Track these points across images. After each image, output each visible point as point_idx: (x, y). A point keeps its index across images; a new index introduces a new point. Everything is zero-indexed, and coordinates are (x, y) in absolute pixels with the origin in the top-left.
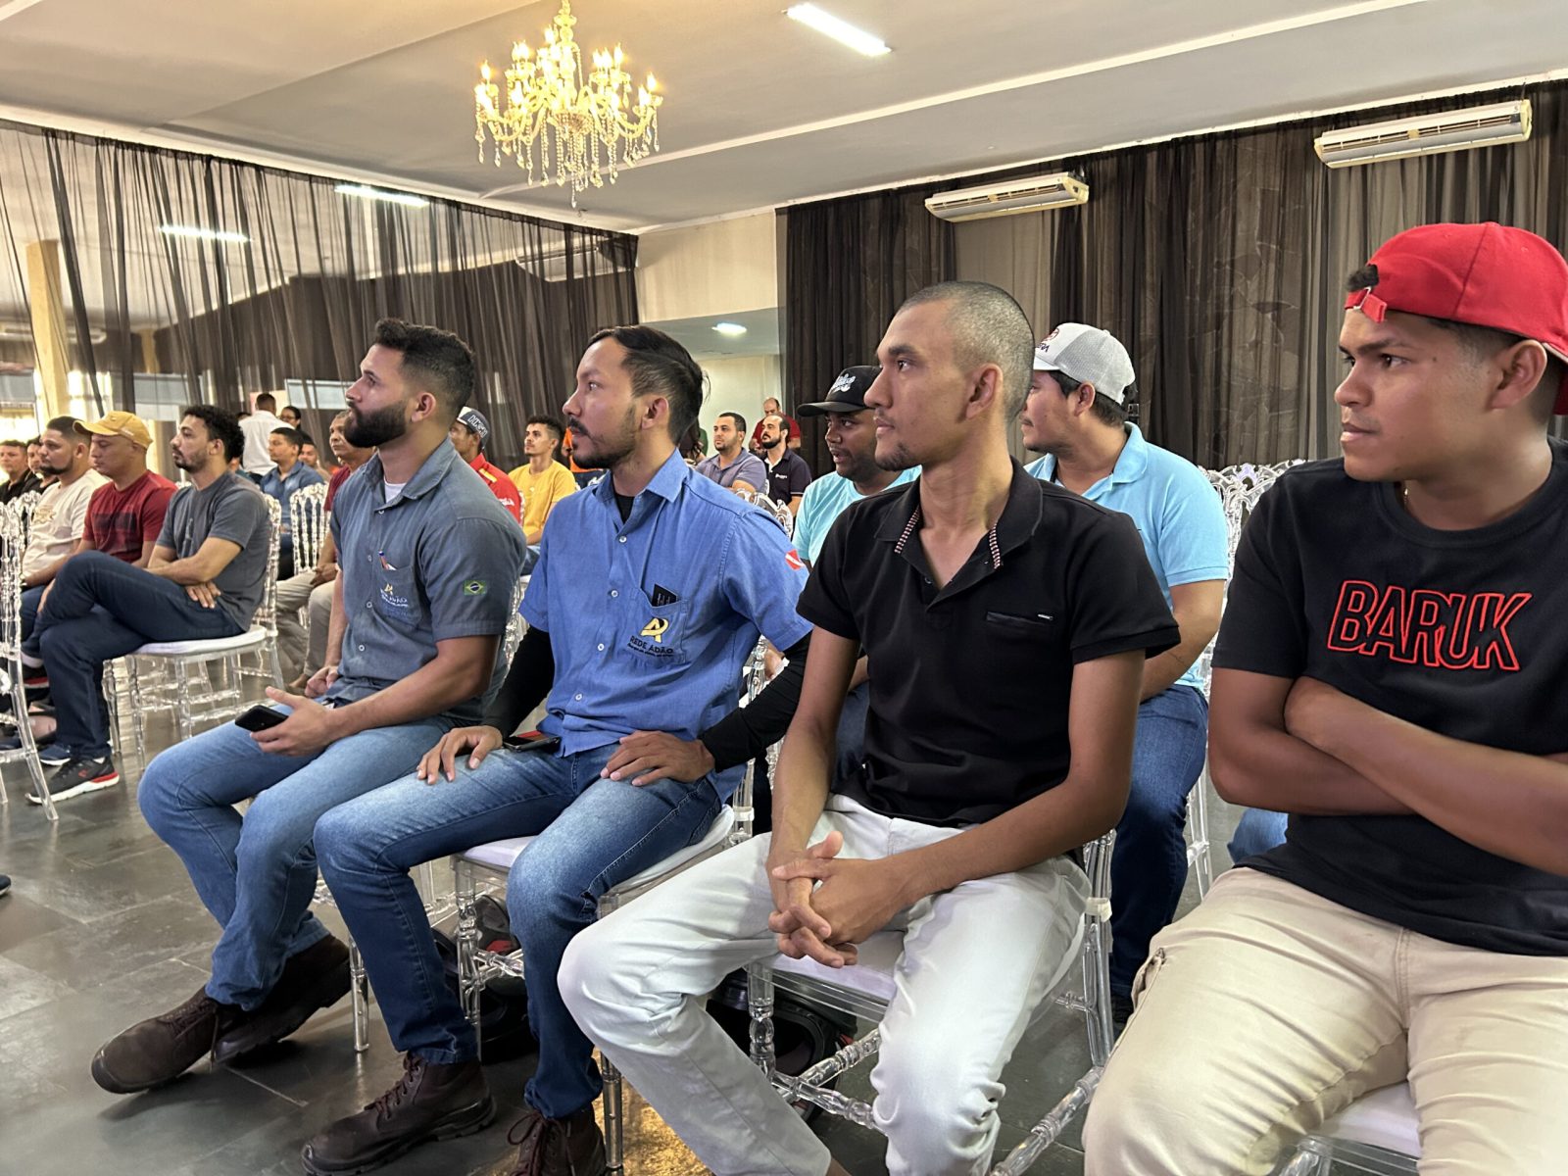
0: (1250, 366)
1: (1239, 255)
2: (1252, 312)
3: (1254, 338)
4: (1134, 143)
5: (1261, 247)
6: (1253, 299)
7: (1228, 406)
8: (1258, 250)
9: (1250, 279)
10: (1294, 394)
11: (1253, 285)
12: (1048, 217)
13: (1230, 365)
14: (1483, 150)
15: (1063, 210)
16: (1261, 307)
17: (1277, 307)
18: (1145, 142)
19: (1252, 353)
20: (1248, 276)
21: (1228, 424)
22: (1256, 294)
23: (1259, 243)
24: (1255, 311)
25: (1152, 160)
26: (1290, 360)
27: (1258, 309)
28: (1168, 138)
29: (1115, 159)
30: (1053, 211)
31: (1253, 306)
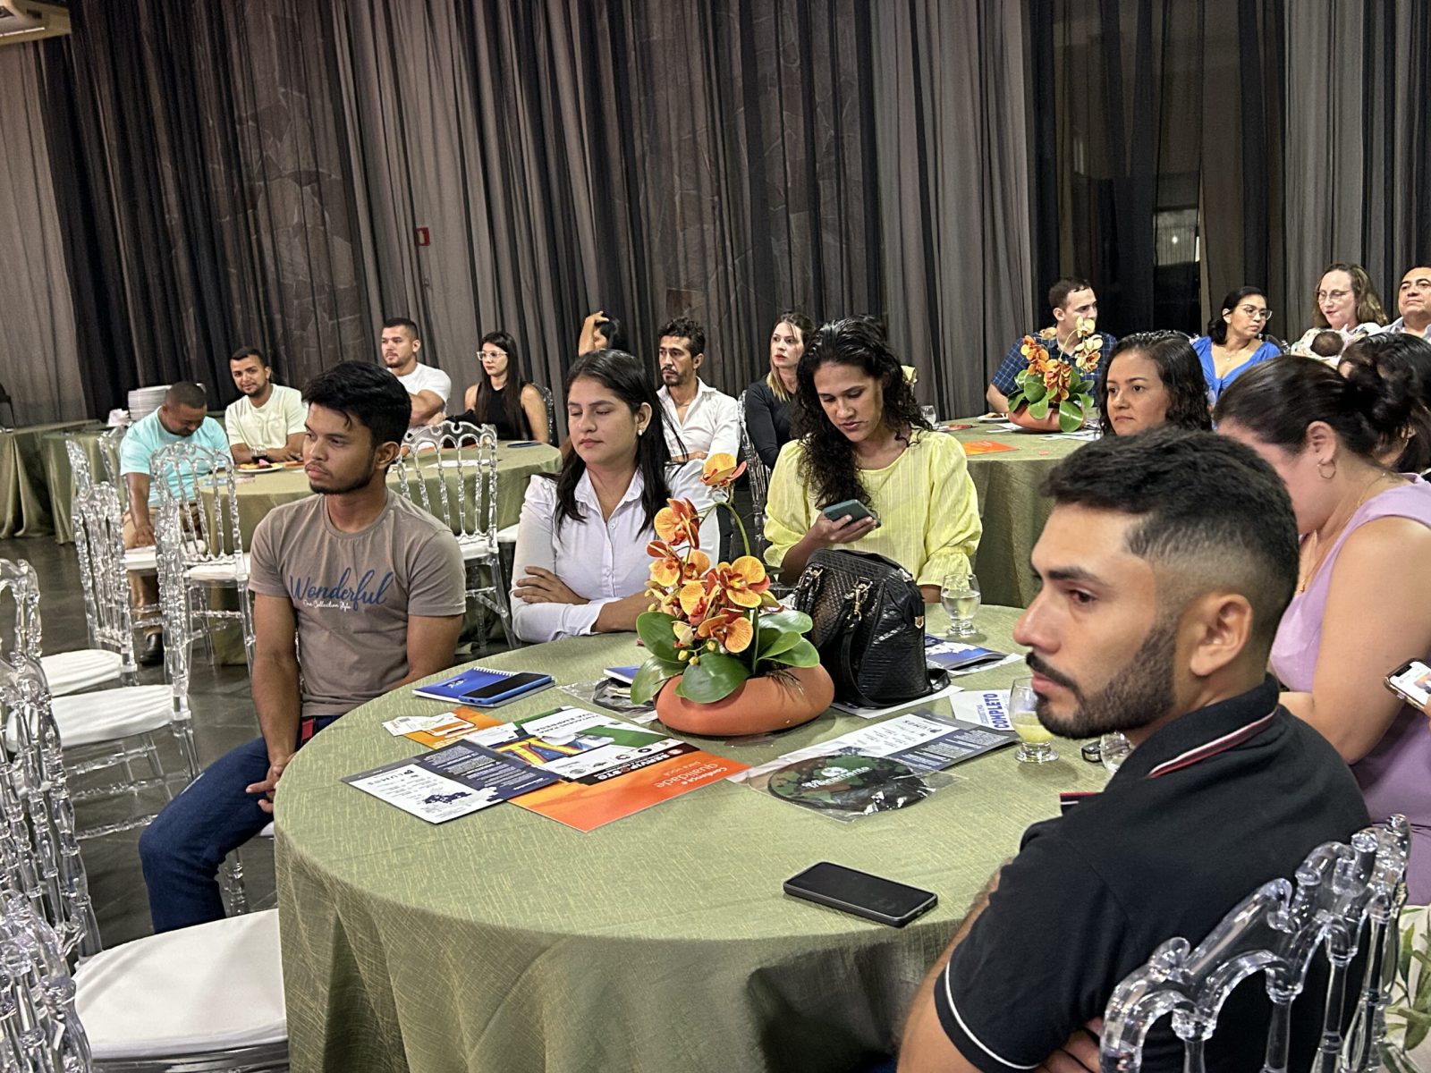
1: (262, 106)
2: (291, 187)
3: (296, 220)
5: (285, 95)
6: (289, 166)
8: (281, 97)
9: (280, 140)
10: (355, 292)
11: (285, 147)
12: (31, 51)
13: (275, 257)
15: (46, 41)
16: (298, 178)
17: (316, 177)
19: (298, 240)
20: (277, 135)
22: (289, 160)
23: (283, 90)
24: (292, 182)
26: (341, 247)
27: (295, 181)
30: (35, 43)
31: (289, 176)
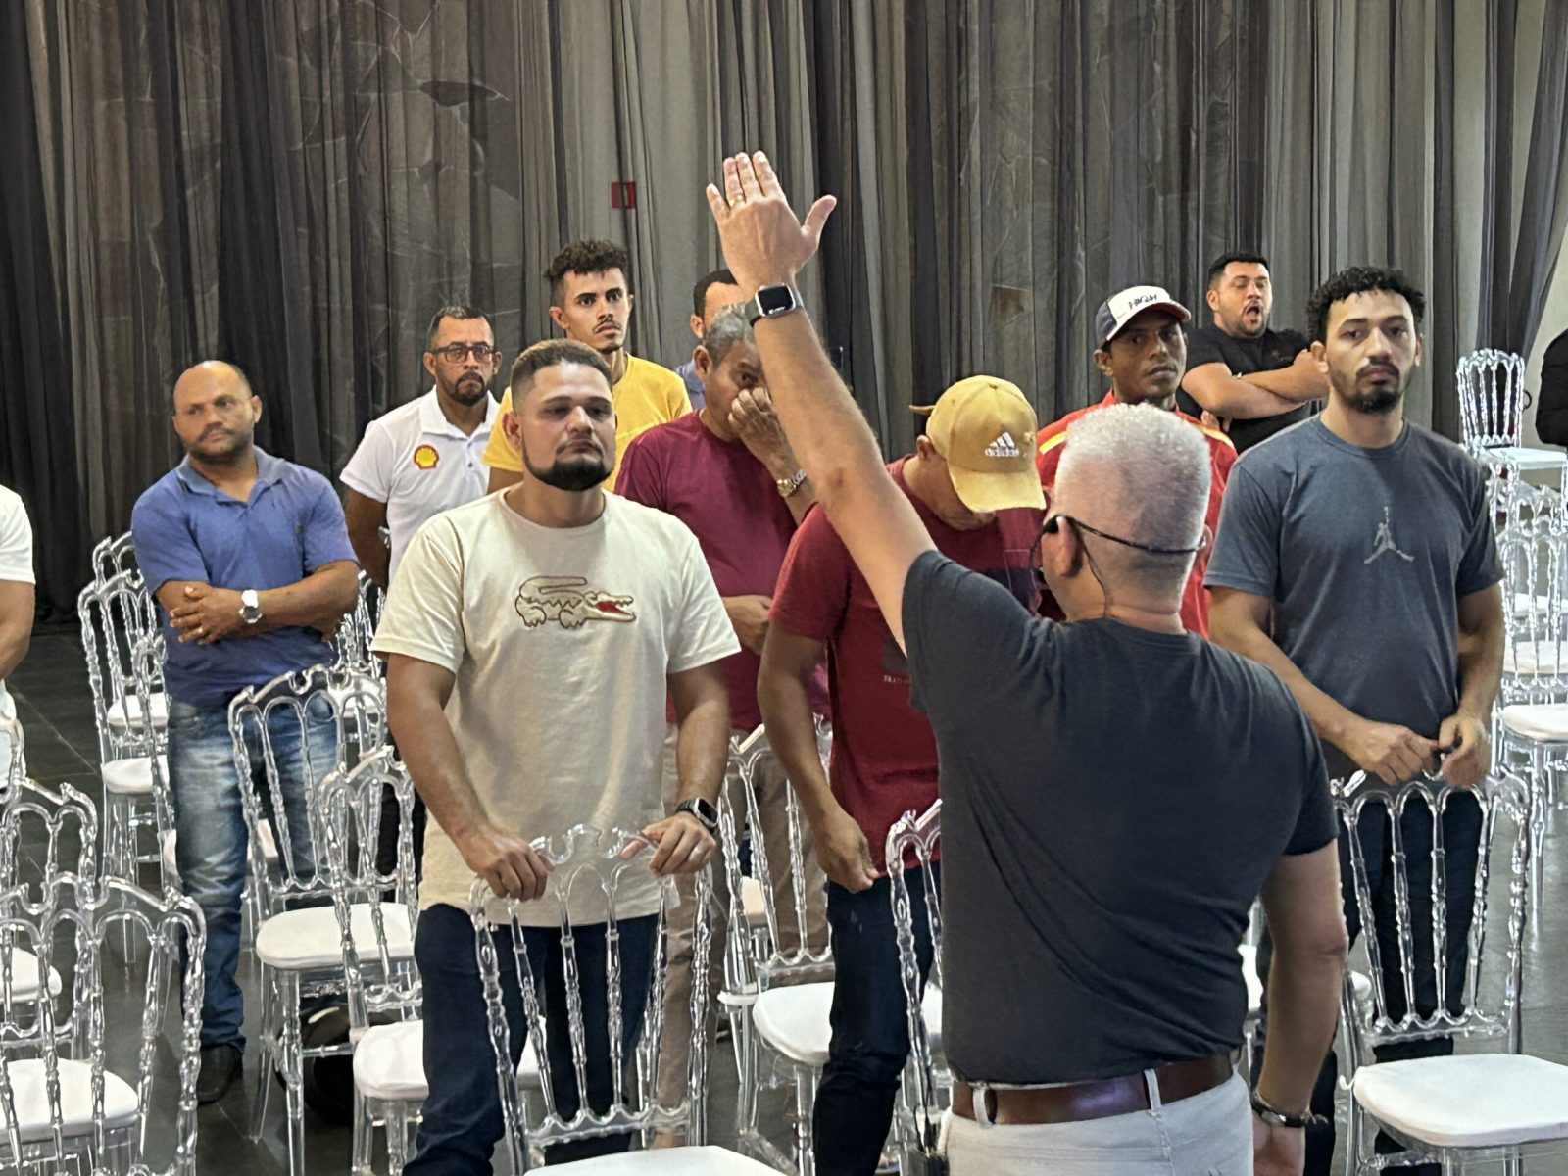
0: (425, 214)
3: (429, 156)
6: (421, 74)
7: (390, 300)
9: (413, 29)
10: (517, 274)
11: (419, 43)
13: (386, 214)
16: (442, 93)
17: (475, 93)
19: (426, 187)
21: (391, 336)
22: (427, 65)
24: (427, 98)
27: (436, 96)
31: (424, 88)
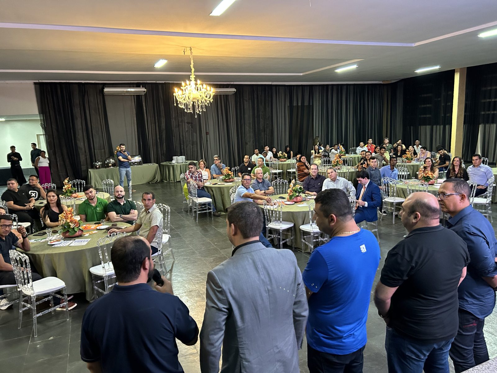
2: (186, 124)
4: (155, 82)
12: (133, 97)
14: (224, 95)
15: (137, 95)
18: (158, 82)
20: (184, 116)
25: (160, 87)
28: (163, 82)
29: (151, 85)
30: (134, 95)
